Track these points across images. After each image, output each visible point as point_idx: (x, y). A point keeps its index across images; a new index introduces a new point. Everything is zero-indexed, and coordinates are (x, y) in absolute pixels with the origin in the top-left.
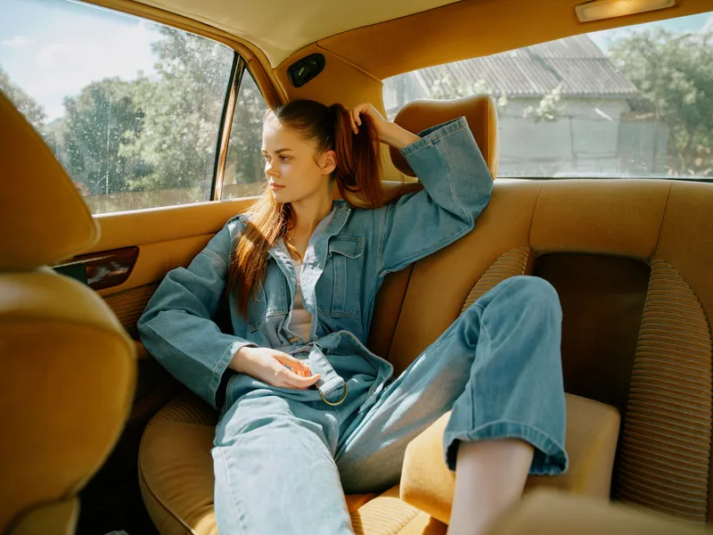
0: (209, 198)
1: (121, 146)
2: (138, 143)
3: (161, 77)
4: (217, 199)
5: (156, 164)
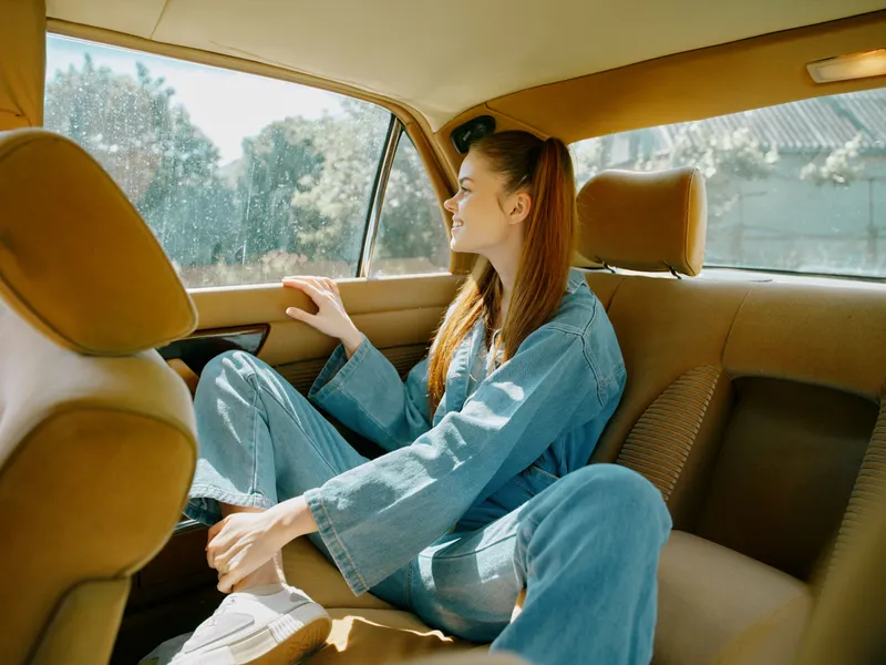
0: (355, 273)
2: (316, 190)
4: (363, 276)
5: (333, 216)
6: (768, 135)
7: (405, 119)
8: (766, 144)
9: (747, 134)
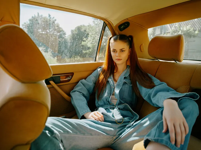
0: (94, 61)
1: (83, 42)
2: (87, 41)
3: (94, 25)
4: (97, 61)
5: (91, 47)
6: (196, 27)
7: (107, 23)
8: (195, 29)
9: (190, 26)
